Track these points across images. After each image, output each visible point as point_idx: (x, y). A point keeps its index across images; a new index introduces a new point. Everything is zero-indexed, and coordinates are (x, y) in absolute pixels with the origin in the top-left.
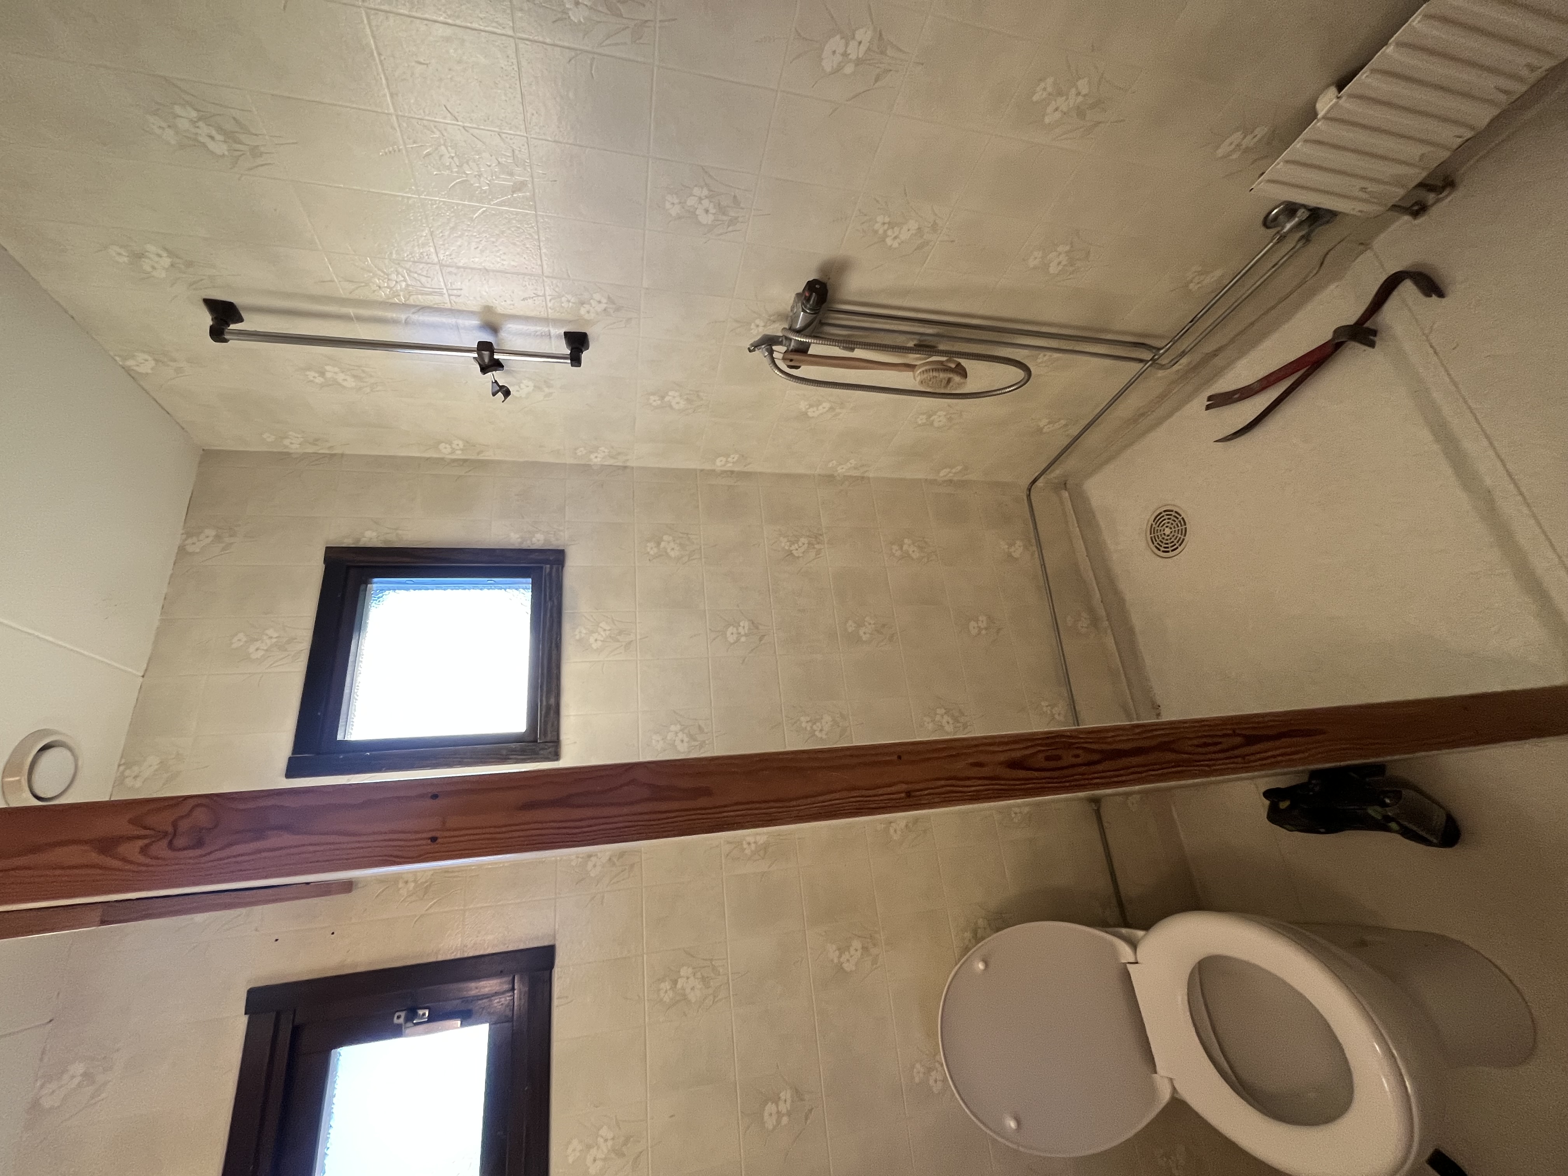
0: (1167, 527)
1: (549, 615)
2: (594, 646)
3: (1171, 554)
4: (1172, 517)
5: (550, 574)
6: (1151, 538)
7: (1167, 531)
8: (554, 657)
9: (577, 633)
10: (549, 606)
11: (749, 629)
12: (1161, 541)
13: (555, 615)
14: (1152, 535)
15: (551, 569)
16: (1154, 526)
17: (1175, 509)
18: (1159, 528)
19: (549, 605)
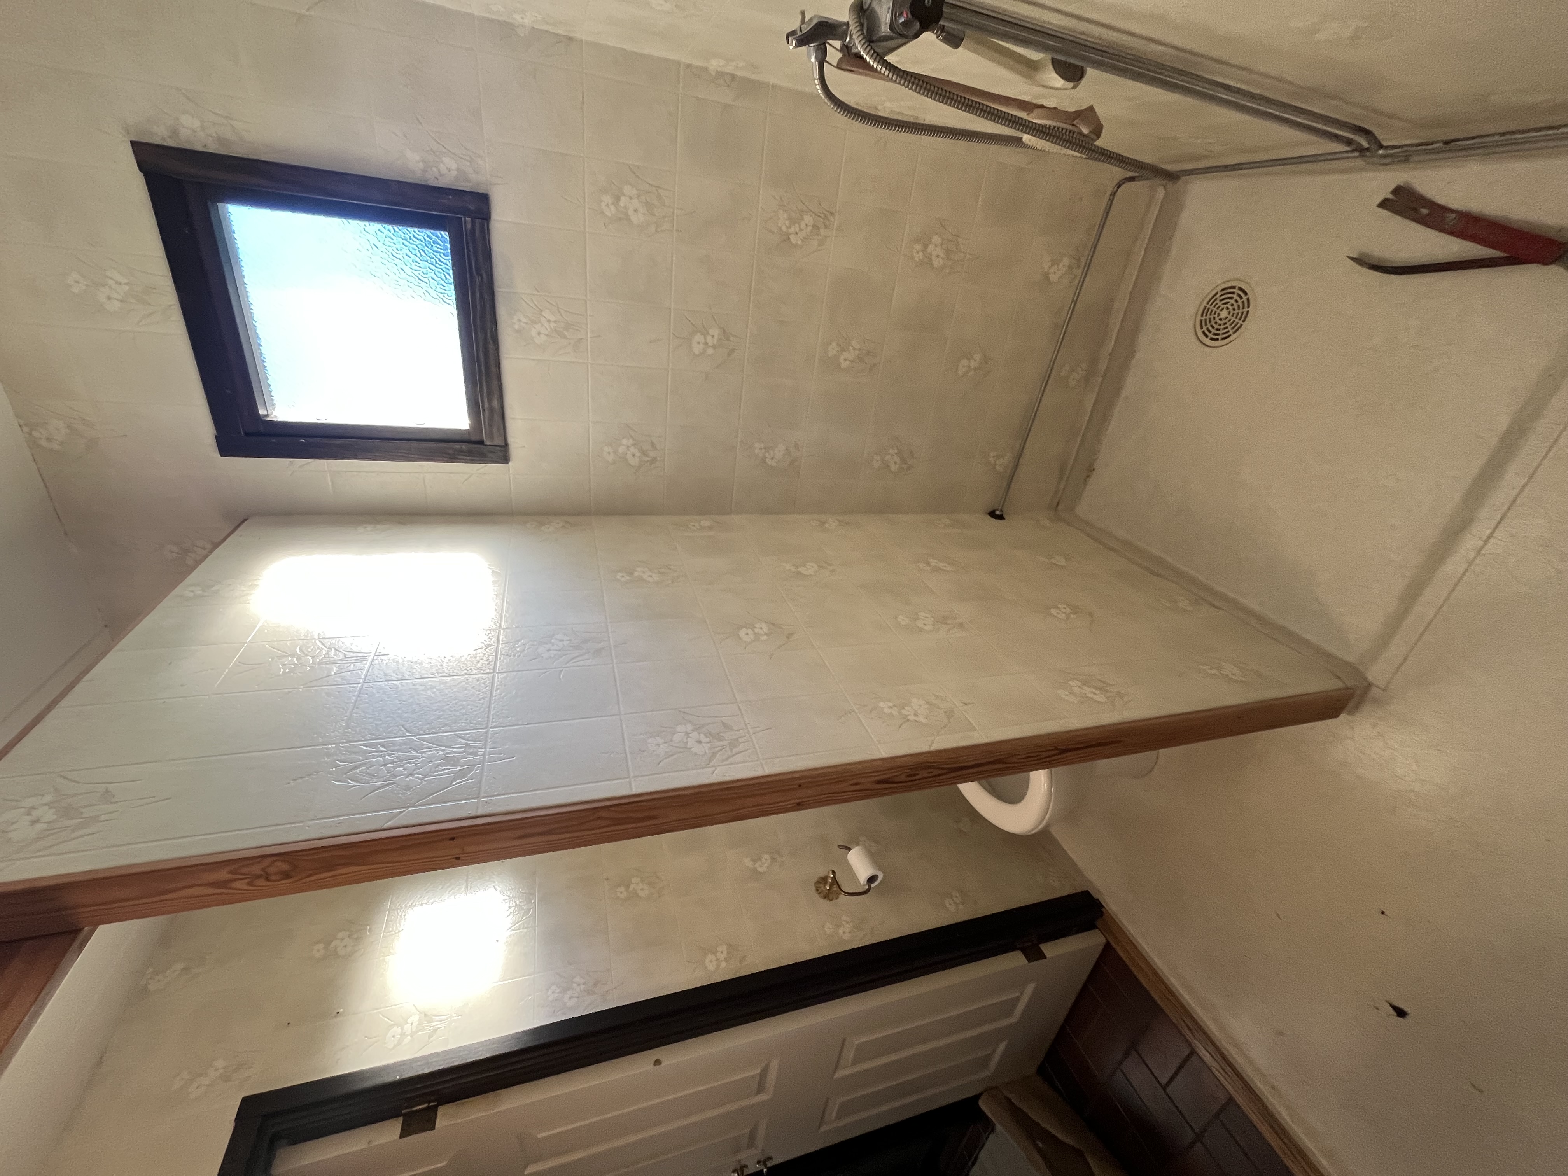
0: (1228, 308)
1: (478, 295)
2: (538, 341)
3: (1208, 341)
4: (1240, 302)
5: (473, 231)
6: (1206, 307)
7: (1224, 314)
8: (491, 352)
9: (515, 321)
10: (477, 282)
11: (720, 339)
12: (1210, 319)
13: (486, 297)
14: (1208, 306)
15: (473, 223)
16: (1218, 296)
17: (1250, 295)
18: (1220, 304)
19: (477, 280)
